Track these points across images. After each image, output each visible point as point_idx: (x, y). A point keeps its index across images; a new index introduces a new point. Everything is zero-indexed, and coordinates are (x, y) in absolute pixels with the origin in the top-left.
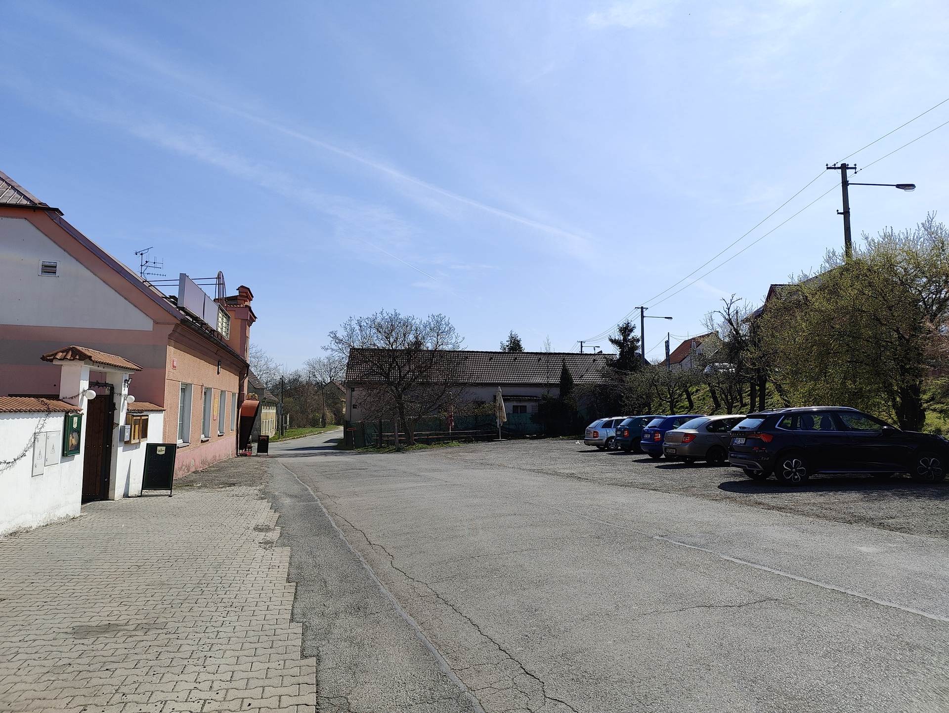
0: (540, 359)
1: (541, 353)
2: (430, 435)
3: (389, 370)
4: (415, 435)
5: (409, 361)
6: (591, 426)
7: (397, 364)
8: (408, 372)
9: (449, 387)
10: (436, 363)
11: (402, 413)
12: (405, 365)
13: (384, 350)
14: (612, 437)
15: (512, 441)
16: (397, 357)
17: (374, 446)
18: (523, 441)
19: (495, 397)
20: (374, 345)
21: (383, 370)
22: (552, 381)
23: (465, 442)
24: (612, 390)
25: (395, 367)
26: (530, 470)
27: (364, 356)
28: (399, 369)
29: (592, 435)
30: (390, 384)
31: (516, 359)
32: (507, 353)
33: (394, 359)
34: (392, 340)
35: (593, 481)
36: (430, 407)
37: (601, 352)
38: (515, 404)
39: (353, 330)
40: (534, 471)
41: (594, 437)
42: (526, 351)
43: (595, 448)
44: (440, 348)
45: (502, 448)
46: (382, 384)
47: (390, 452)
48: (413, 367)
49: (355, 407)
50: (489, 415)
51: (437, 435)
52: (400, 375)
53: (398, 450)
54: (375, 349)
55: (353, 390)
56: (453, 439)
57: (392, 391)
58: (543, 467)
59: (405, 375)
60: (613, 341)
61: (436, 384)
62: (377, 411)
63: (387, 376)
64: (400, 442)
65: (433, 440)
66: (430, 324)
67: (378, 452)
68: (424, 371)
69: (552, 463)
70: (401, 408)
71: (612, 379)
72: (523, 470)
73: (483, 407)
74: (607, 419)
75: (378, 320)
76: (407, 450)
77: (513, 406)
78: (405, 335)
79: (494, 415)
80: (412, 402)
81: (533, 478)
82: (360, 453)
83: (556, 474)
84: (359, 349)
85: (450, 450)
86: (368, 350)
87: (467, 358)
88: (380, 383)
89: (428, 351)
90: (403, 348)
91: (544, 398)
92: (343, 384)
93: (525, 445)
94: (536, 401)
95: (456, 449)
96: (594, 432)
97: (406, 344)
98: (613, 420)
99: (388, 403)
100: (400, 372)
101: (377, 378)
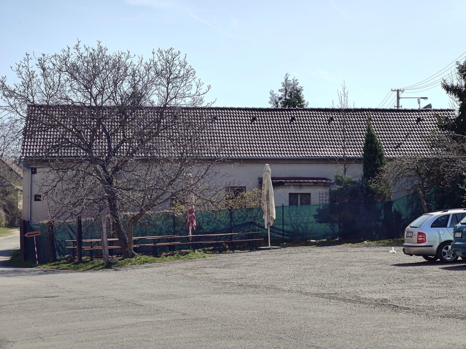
0: (332, 119)
1: (333, 110)
2: (159, 241)
3: (92, 140)
4: (135, 242)
5: (123, 124)
6: (413, 224)
7: (104, 130)
8: (122, 142)
9: (187, 165)
10: (166, 127)
11: (113, 208)
12: (116, 131)
13: (82, 107)
14: (448, 242)
15: (289, 249)
16: (104, 118)
17: (70, 261)
18: (305, 249)
19: (260, 181)
20: (67, 99)
21: (82, 139)
22: (350, 154)
23: (214, 251)
24: (447, 166)
25: (101, 133)
26: (317, 295)
27: (51, 117)
28: (108, 138)
29: (415, 239)
30: (94, 161)
31: (293, 119)
32: (279, 110)
33: (99, 122)
34: (95, 91)
35: (418, 311)
36: (158, 197)
37: (430, 106)
38: (293, 190)
39: (31, 75)
40: (322, 295)
41: (419, 242)
42: (309, 107)
43: (421, 259)
44: (173, 103)
45: (273, 260)
46: (81, 162)
47: (94, 268)
48: (129, 133)
49: (37, 198)
50: (251, 209)
51: (170, 240)
52: (109, 146)
53: (108, 266)
54: (68, 106)
55: (34, 172)
56: (195, 247)
57: (98, 172)
58: (337, 290)
59: (118, 147)
60: (449, 89)
61: (167, 160)
62: (74, 204)
63: (89, 148)
64: (111, 252)
65: (163, 249)
66: (155, 64)
67: (76, 269)
68: (148, 140)
69: (353, 283)
70: (112, 199)
71: (448, 150)
72: (306, 294)
73: (242, 197)
74: (439, 213)
75: (73, 59)
76: (122, 266)
77: (290, 194)
78: (115, 84)
79: (260, 209)
80: (128, 190)
81: (321, 307)
82: (46, 272)
83: (358, 300)
84: (42, 106)
85: (190, 264)
86: (57, 107)
87: (215, 118)
88: (79, 161)
89: (152, 108)
90: (113, 104)
91: (338, 182)
92: (19, 162)
93: (309, 255)
94: (326, 185)
95: (199, 263)
96: (419, 234)
97: (118, 98)
98: (448, 216)
99: (91, 191)
100: (109, 142)
101: (72, 152)
